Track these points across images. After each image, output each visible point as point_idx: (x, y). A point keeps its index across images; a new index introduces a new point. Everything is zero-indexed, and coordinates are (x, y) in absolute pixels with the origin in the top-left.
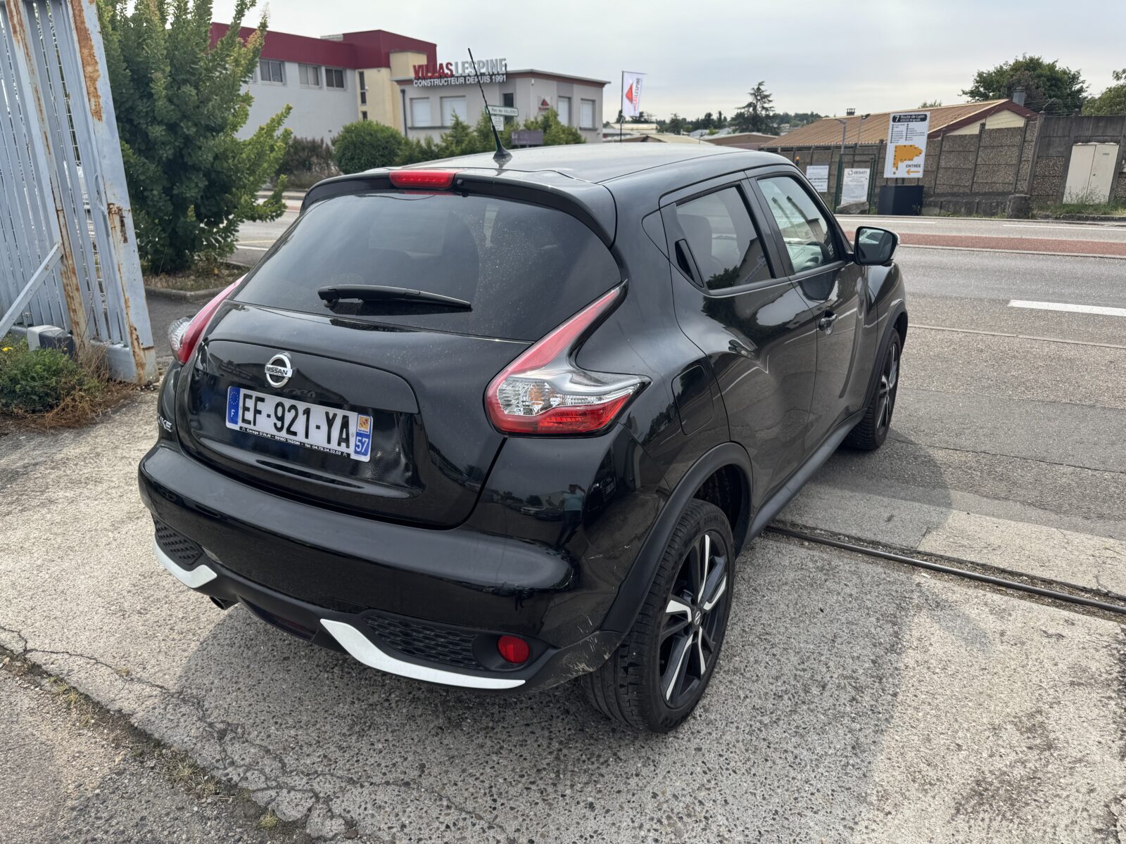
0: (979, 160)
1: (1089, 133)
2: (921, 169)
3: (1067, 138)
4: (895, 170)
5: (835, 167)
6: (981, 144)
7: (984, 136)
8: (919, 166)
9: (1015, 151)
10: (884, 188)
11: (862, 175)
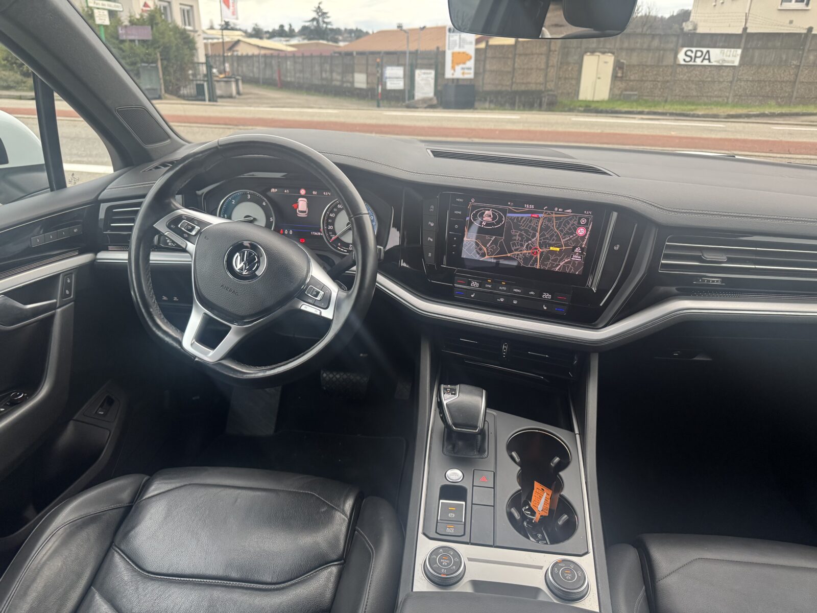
0: (516, 65)
1: (594, 45)
2: (472, 71)
3: (579, 50)
4: (454, 72)
5: (407, 68)
6: (517, 52)
7: (519, 46)
8: (469, 69)
9: (544, 58)
10: (446, 86)
11: (429, 76)
